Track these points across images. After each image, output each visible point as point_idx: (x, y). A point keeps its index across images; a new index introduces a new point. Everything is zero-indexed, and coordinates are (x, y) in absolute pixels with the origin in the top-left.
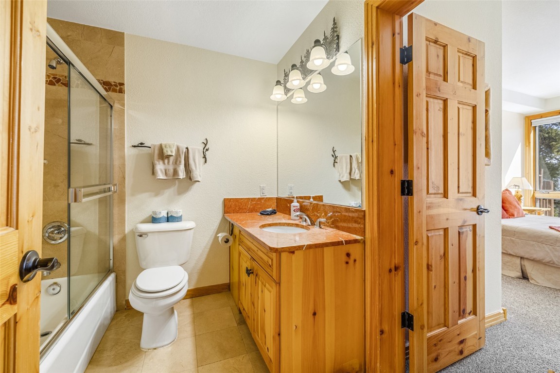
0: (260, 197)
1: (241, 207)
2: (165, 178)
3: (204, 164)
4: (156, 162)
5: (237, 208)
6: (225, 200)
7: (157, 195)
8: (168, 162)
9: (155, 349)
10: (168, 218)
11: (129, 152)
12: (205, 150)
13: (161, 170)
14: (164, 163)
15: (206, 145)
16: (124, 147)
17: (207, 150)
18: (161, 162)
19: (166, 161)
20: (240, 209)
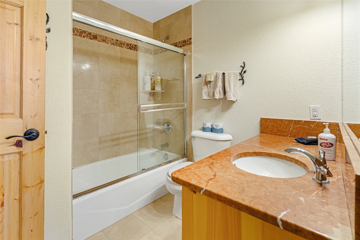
0: (310, 120)
1: (280, 129)
2: (208, 98)
3: (243, 85)
4: (203, 87)
5: (275, 130)
6: (262, 119)
7: (209, 111)
8: (210, 86)
9: (177, 217)
10: (212, 129)
11: (194, 81)
12: (243, 73)
13: (206, 93)
14: (208, 87)
15: (243, 68)
16: (192, 79)
17: (245, 72)
18: (206, 87)
19: (209, 85)
20: (279, 131)
